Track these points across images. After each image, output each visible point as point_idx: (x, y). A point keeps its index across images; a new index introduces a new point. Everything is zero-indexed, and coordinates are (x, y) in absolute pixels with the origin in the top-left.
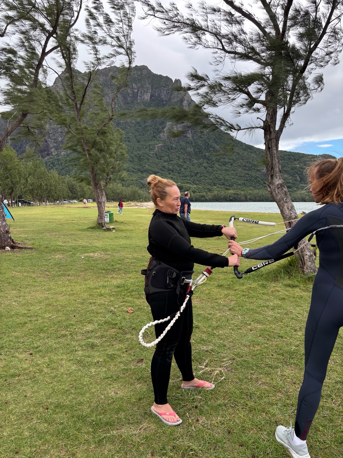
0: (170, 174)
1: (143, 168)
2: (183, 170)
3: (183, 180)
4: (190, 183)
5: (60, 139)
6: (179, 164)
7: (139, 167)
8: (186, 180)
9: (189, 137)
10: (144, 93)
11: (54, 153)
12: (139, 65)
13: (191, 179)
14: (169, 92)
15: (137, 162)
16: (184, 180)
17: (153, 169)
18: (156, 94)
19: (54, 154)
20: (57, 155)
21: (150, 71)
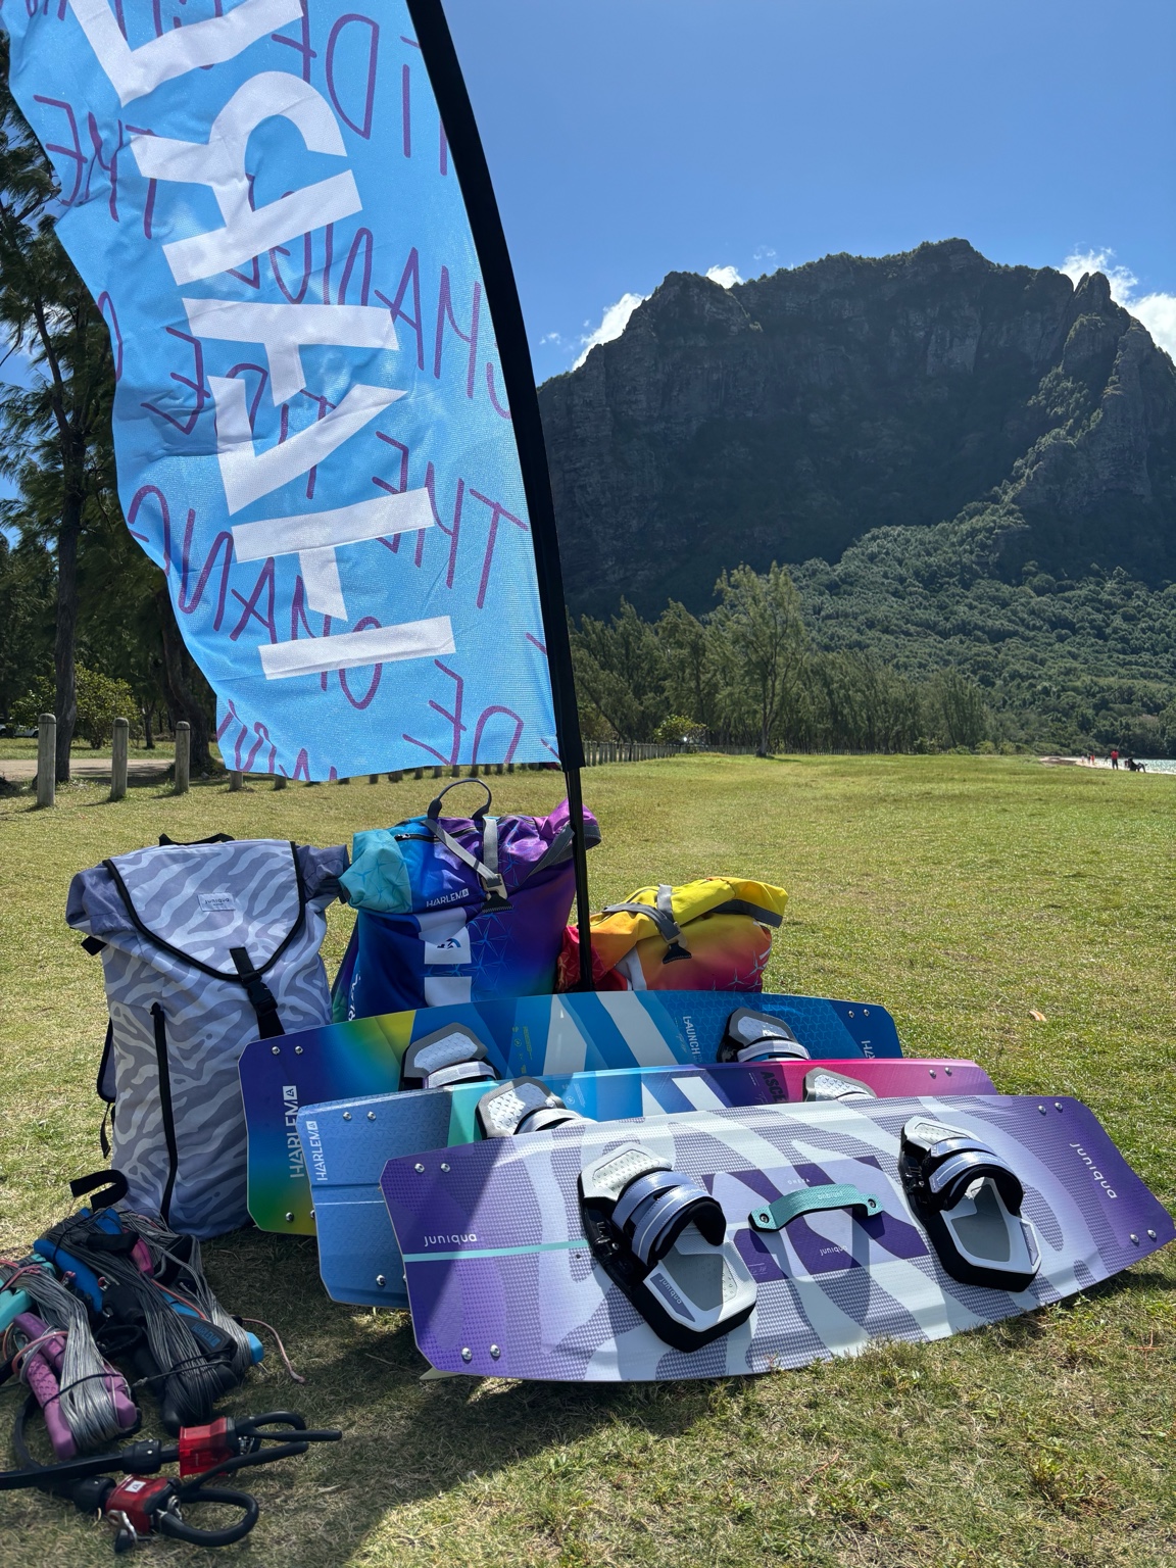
0: (1061, 639)
1: (947, 619)
2: (1117, 621)
3: (1124, 664)
4: (1160, 678)
5: (634, 523)
6: (1100, 601)
7: (931, 615)
8: (1137, 664)
9: (1142, 496)
10: (951, 341)
11: (614, 573)
12: (935, 241)
13: (1163, 662)
14: (1055, 329)
15: (921, 594)
16: (1130, 663)
17: (990, 622)
18: (1001, 343)
19: (611, 578)
20: (621, 580)
21: (978, 256)
